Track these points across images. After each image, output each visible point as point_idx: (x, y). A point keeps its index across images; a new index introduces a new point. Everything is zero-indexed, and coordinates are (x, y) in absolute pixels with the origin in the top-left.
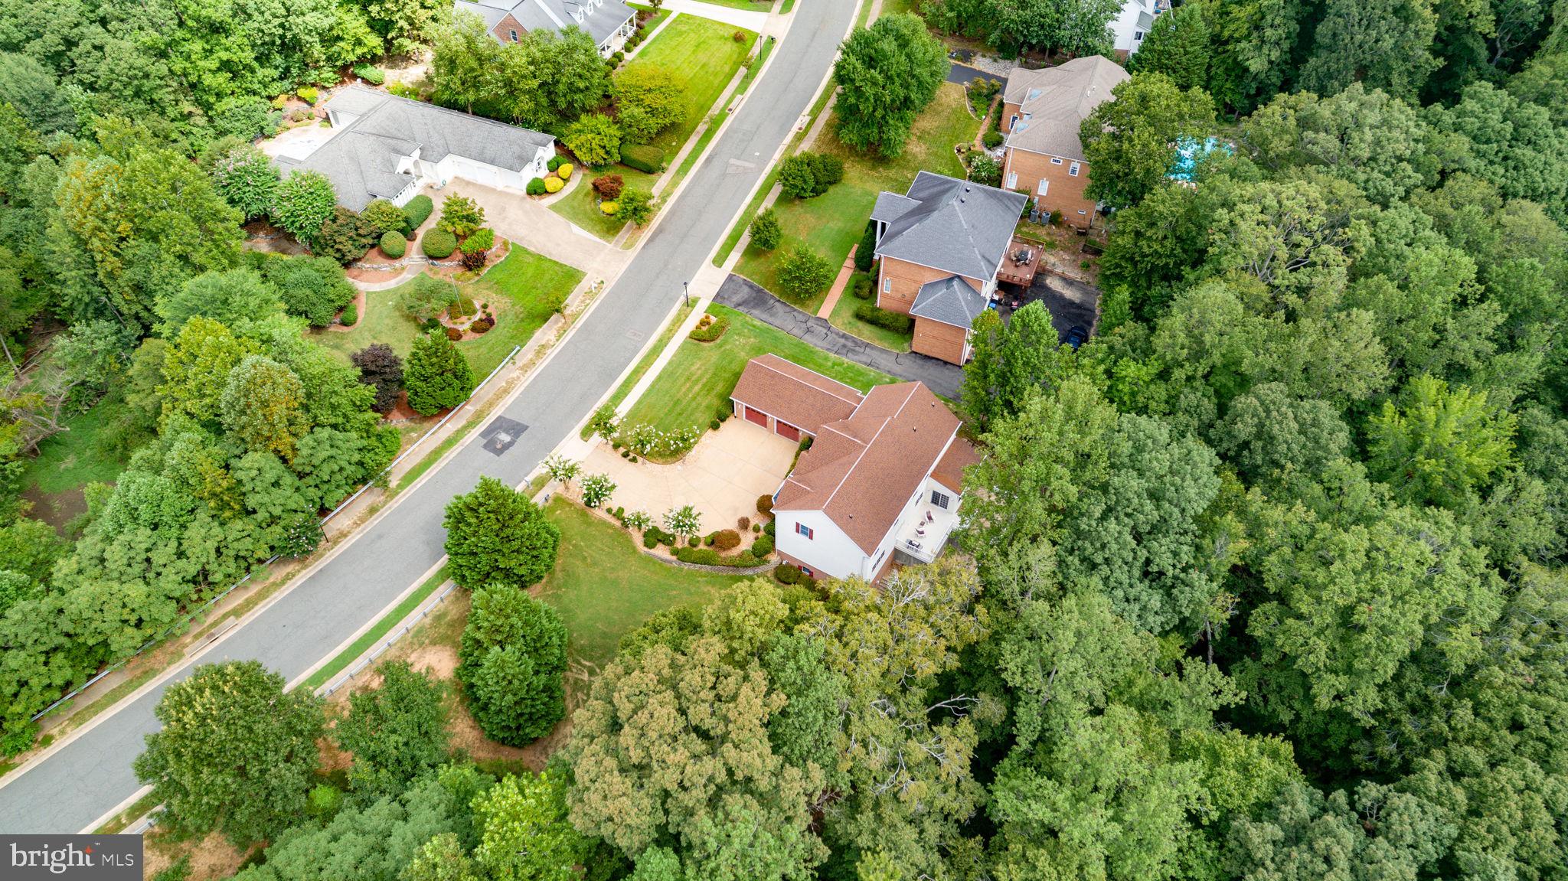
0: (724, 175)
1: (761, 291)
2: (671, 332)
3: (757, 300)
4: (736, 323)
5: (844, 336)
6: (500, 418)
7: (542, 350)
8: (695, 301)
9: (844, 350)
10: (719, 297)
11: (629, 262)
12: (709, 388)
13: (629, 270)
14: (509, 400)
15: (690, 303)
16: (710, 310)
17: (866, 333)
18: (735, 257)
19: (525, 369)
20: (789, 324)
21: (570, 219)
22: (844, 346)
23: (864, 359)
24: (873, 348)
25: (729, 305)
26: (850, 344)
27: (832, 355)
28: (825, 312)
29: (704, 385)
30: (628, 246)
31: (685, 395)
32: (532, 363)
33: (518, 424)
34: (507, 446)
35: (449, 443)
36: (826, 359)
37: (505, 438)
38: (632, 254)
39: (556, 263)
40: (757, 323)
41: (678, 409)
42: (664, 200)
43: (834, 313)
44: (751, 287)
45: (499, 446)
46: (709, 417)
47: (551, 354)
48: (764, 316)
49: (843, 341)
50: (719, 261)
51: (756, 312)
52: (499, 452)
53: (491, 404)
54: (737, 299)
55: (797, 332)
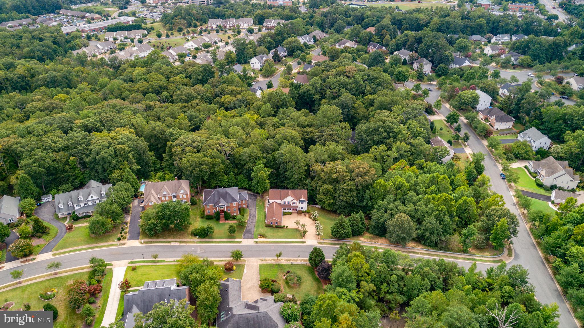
0: (205, 252)
1: (245, 232)
2: (267, 242)
3: (249, 232)
4: (257, 233)
7: (287, 260)
9: (254, 216)
10: (252, 238)
12: (278, 232)
13: (252, 257)
15: (257, 242)
16: (256, 238)
17: (247, 214)
18: (236, 240)
19: (296, 260)
21: (242, 274)
23: (254, 213)
24: (250, 213)
25: (253, 236)
26: (252, 216)
27: (257, 217)
30: (244, 260)
32: (293, 260)
39: (260, 271)
40: (255, 230)
42: (222, 260)
44: (245, 234)
46: (285, 229)
47: (288, 258)
48: (253, 229)
50: (240, 242)
51: (252, 231)
54: (250, 235)
55: (254, 224)
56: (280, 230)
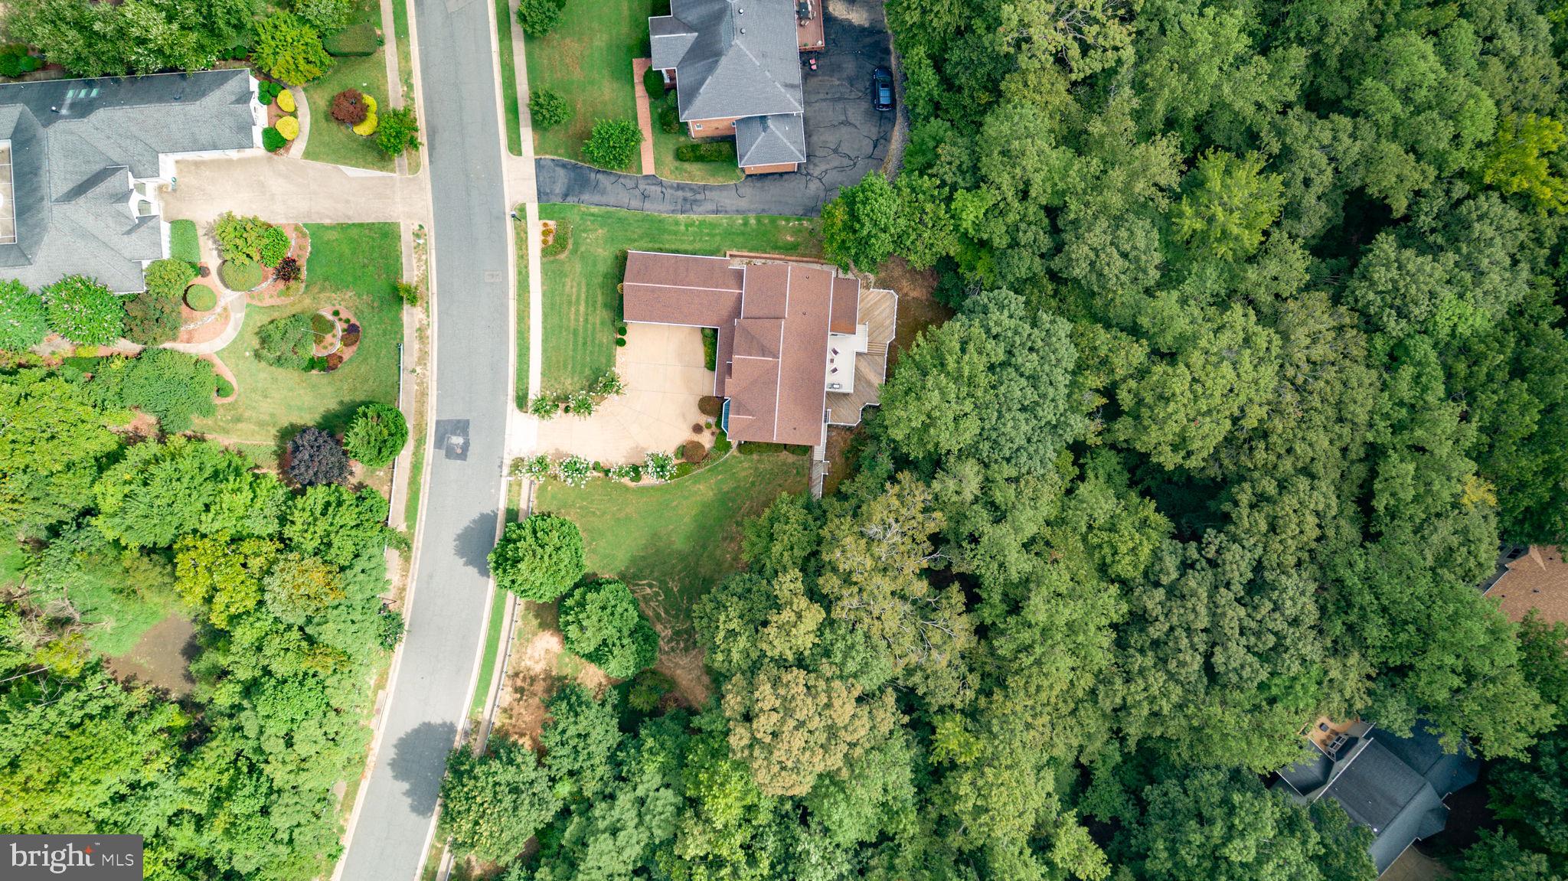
0: (448, 15)
1: (575, 167)
2: (522, 257)
3: (579, 183)
4: (574, 216)
5: (679, 187)
6: (438, 422)
7: (421, 331)
8: (522, 209)
9: (687, 206)
10: (542, 195)
11: (429, 186)
12: (591, 303)
13: (436, 199)
14: (432, 399)
16: (544, 213)
17: (697, 174)
18: (527, 135)
19: (423, 362)
20: (624, 198)
21: (337, 162)
22: (685, 199)
23: (710, 206)
24: (712, 188)
25: (556, 200)
26: (689, 195)
27: (681, 217)
28: (648, 167)
29: (587, 302)
30: (415, 168)
31: (577, 320)
32: (424, 352)
33: (459, 421)
34: (466, 447)
35: (416, 467)
36: (677, 223)
37: (457, 440)
38: (425, 173)
39: (361, 225)
40: (595, 210)
41: (581, 341)
43: (658, 163)
44: (564, 166)
45: (459, 451)
46: (606, 336)
47: (433, 332)
48: (596, 198)
49: (680, 193)
50: (515, 147)
51: (586, 197)
52: (463, 455)
53: (421, 414)
54: (559, 188)
55: (635, 203)
56: (602, 315)
